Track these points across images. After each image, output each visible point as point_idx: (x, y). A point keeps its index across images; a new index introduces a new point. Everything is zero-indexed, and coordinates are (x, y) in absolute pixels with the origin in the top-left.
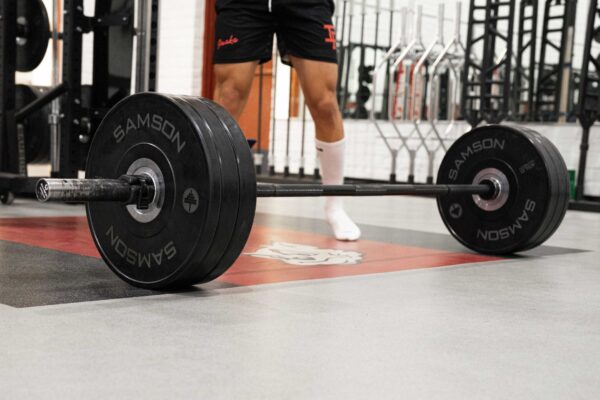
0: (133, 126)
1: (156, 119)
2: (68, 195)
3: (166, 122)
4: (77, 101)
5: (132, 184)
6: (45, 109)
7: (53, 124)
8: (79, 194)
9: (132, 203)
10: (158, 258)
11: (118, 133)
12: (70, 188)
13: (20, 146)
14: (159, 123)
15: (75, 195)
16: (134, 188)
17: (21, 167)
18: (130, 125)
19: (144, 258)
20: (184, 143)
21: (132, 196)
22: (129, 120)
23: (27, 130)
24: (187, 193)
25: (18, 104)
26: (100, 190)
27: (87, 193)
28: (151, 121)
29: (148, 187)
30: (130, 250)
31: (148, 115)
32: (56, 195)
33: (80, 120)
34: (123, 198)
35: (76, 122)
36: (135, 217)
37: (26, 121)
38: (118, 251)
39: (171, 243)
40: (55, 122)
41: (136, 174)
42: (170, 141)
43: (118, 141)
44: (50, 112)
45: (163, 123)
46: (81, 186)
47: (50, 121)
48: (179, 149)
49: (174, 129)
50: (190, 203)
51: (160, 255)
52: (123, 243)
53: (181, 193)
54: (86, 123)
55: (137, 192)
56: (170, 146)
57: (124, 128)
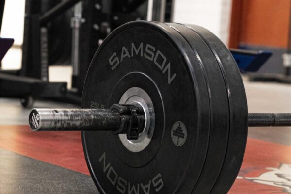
0: (127, 54)
1: (149, 49)
2: (59, 125)
3: (159, 52)
4: (98, 6)
5: (123, 114)
6: (69, 12)
7: (75, 28)
8: (69, 124)
9: (122, 133)
10: (147, 189)
11: (113, 61)
12: (60, 118)
13: (43, 50)
14: (151, 53)
15: (65, 125)
16: (124, 118)
17: (43, 70)
18: (125, 53)
19: (134, 188)
20: (175, 75)
21: (122, 125)
22: (124, 48)
23: (50, 33)
24: (175, 126)
25: (44, 7)
26: (90, 120)
27: (78, 123)
28: (144, 51)
29: (139, 117)
30: (120, 178)
31: (142, 44)
32: (47, 124)
33: (100, 25)
34: (113, 128)
35: (96, 27)
36: (126, 145)
37: (49, 25)
38: (109, 178)
39: (159, 175)
40: (77, 25)
41: (128, 103)
42: (161, 72)
43: (113, 68)
44: (73, 16)
45: (155, 53)
46: (71, 115)
47: (72, 25)
48: (170, 80)
49: (165, 59)
50: (179, 137)
51: (149, 186)
52: (113, 170)
53: (170, 126)
54: (105, 28)
55: (127, 123)
56: (161, 77)
57: (119, 55)
